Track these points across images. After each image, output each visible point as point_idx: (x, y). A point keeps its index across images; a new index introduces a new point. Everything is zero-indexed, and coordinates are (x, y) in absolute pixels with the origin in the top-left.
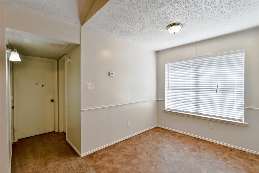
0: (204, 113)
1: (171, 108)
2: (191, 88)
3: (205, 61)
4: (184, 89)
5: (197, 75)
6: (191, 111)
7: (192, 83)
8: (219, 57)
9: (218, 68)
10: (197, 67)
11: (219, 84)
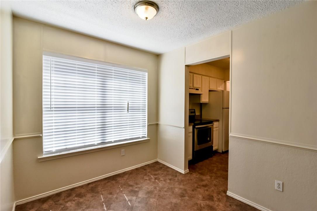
0: (113, 140)
1: (54, 150)
2: (95, 107)
3: (114, 70)
4: (84, 109)
5: (104, 89)
6: (96, 143)
7: (97, 99)
8: (128, 71)
9: (127, 83)
10: (104, 77)
11: (130, 101)
